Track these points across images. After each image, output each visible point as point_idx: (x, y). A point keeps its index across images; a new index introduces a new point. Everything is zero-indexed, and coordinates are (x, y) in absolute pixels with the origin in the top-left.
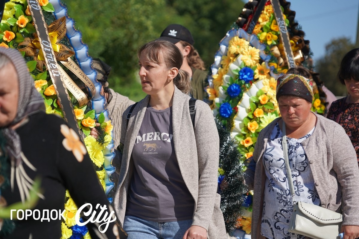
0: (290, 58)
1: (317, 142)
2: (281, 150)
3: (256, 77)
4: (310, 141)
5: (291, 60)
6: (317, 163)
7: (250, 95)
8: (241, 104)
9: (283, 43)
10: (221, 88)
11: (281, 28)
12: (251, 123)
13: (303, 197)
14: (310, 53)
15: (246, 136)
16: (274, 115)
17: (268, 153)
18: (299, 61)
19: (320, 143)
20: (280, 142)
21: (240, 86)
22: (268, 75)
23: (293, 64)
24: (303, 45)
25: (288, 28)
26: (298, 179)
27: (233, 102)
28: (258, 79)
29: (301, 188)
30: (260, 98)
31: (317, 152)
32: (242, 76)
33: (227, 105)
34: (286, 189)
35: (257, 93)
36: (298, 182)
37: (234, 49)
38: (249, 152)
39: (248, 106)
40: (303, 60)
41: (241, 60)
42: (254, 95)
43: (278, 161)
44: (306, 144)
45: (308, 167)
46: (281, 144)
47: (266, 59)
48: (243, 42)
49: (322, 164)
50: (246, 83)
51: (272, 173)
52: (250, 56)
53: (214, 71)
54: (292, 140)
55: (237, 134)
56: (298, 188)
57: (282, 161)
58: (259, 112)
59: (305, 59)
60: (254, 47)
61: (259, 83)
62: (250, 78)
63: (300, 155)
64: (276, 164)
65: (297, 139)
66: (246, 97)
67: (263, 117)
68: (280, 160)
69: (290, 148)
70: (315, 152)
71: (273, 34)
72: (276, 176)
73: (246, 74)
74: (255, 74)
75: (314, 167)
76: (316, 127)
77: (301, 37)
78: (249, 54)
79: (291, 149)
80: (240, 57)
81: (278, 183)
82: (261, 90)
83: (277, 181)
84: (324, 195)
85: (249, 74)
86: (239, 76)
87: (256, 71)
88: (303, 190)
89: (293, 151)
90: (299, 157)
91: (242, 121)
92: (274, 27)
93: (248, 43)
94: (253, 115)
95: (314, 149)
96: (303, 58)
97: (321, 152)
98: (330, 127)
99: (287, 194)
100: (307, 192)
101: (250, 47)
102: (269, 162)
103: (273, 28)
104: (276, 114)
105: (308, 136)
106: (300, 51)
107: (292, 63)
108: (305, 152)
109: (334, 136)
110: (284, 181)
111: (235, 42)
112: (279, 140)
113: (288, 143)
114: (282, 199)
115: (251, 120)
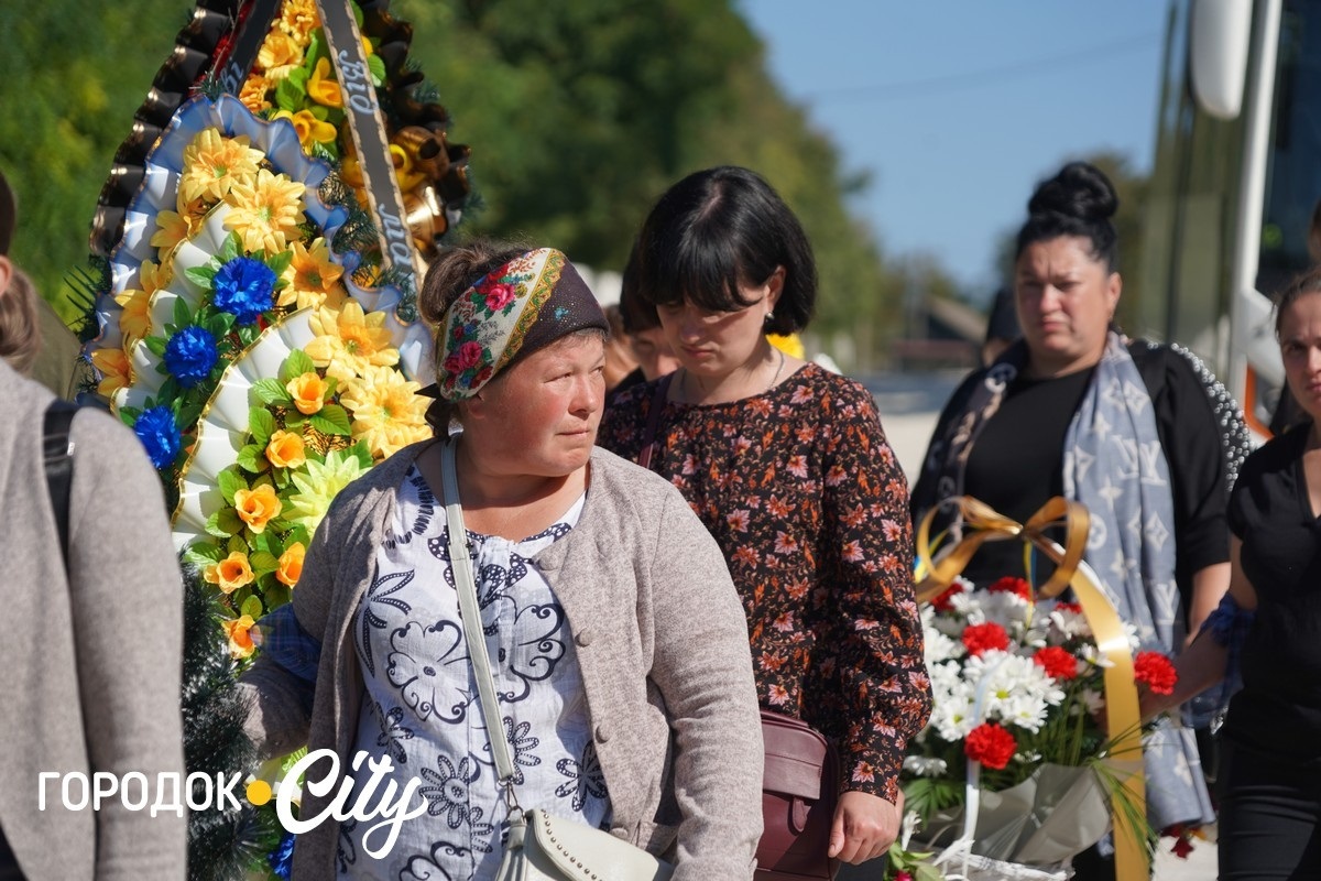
0: (390, 219)
1: (602, 557)
2: (445, 585)
3: (288, 296)
4: (573, 552)
5: (393, 227)
6: (606, 646)
7: (254, 374)
8: (216, 413)
9: (361, 155)
10: (139, 347)
11: (351, 94)
12: (251, 494)
13: (535, 789)
14: (469, 199)
15: (232, 544)
16: (353, 460)
17: (388, 596)
18: (426, 232)
19: (614, 560)
20: (438, 552)
21: (213, 335)
22: (337, 292)
23: (398, 245)
24: (441, 166)
25: (379, 91)
26: (518, 712)
27: (184, 405)
28: (292, 308)
29: (528, 752)
30: (293, 388)
31: (605, 599)
32: (227, 294)
33: (160, 417)
34: (466, 755)
35: (284, 364)
36: (519, 722)
37: (200, 180)
38: (239, 615)
39: (244, 421)
40: (442, 230)
41: (225, 228)
42: (271, 373)
43: (432, 630)
44: (557, 562)
45: (565, 658)
46: (446, 557)
47: (328, 226)
48: (236, 154)
49: (625, 648)
50: (239, 323)
51: (403, 681)
52: (265, 211)
53: (122, 275)
54: (493, 545)
55: (191, 540)
56: (516, 749)
57: (450, 633)
58: (286, 446)
59: (451, 222)
60: (281, 176)
61: (298, 323)
62: (260, 301)
63: (533, 611)
64: (422, 644)
65: (512, 542)
66: (234, 385)
67: (303, 469)
68: (440, 626)
69: (484, 580)
70: (598, 597)
71: (316, 117)
72: (420, 693)
73: (241, 288)
74: (283, 285)
75: (595, 662)
76: (593, 496)
77: (432, 131)
78: (261, 204)
79: (489, 583)
80: (223, 215)
81: (430, 726)
82: (301, 356)
83: (425, 720)
84: (629, 786)
85: (254, 285)
86: (213, 293)
87: (289, 275)
88: (538, 761)
89: (498, 591)
90: (528, 617)
91: (213, 483)
92: (321, 86)
93: (259, 155)
94: (263, 457)
95: (591, 583)
96: (442, 219)
97: (620, 598)
98: (646, 497)
99: (466, 773)
100: (556, 770)
101: (266, 176)
102: (389, 637)
103: (316, 91)
104: (359, 457)
105: (562, 529)
106: (429, 191)
107: (396, 239)
108: (554, 596)
109: (663, 532)
110: (456, 717)
111: (207, 151)
112: (435, 542)
113: (475, 556)
114: (443, 798)
115: (250, 479)
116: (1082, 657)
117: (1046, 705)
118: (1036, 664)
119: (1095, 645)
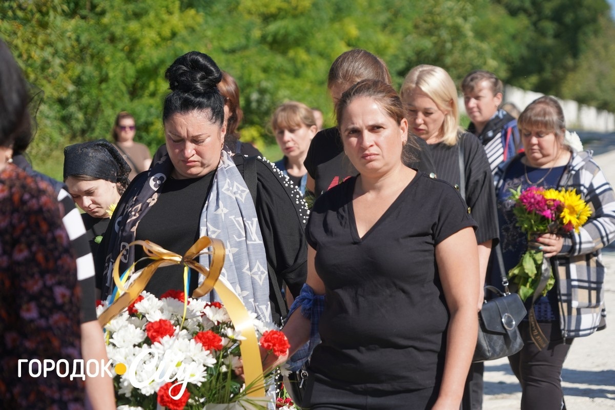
116: (225, 336)
117: (205, 368)
118: (197, 343)
119: (233, 327)
